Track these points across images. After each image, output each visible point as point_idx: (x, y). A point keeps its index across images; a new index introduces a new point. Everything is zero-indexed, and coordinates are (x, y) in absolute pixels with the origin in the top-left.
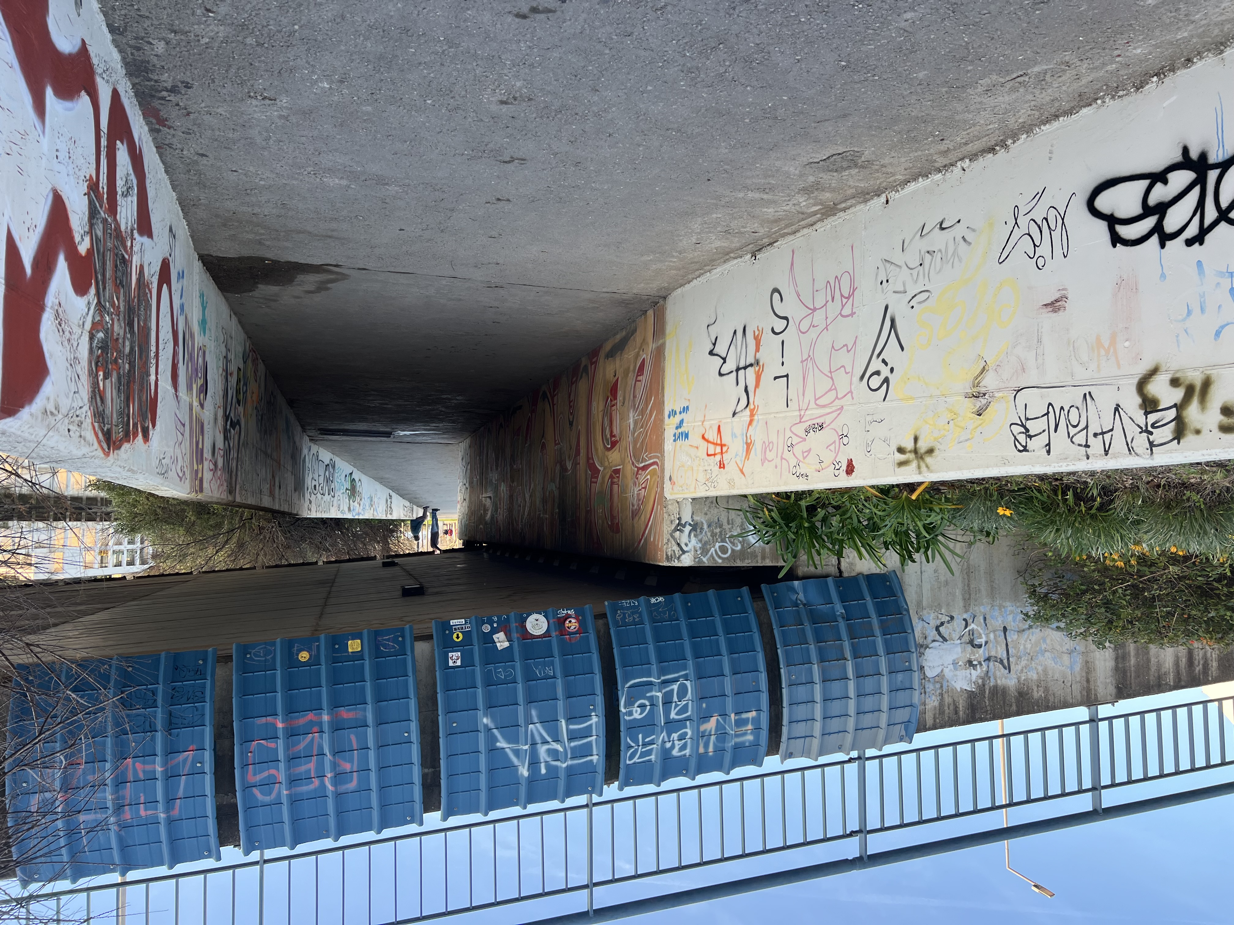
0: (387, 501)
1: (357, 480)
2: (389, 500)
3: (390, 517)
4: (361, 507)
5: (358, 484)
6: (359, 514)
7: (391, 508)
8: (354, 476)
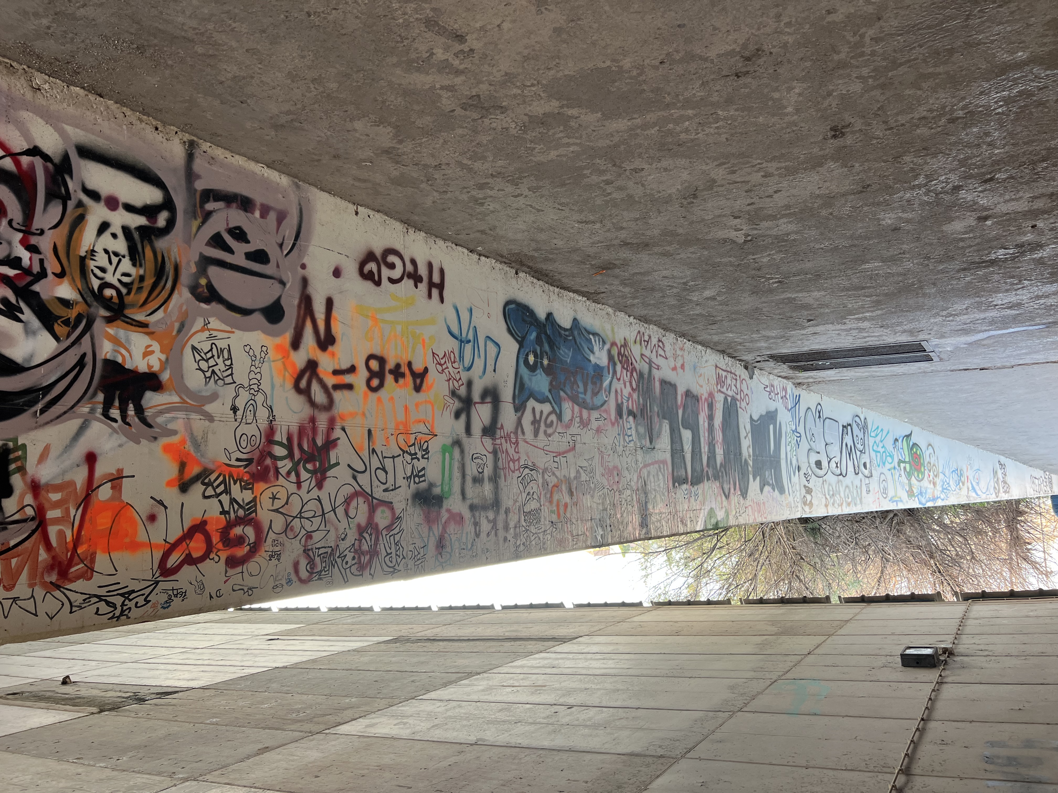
0: (995, 473)
1: (923, 445)
2: (1000, 473)
3: (1004, 497)
4: (939, 488)
5: (927, 453)
6: (934, 499)
7: (1005, 482)
8: (914, 439)
